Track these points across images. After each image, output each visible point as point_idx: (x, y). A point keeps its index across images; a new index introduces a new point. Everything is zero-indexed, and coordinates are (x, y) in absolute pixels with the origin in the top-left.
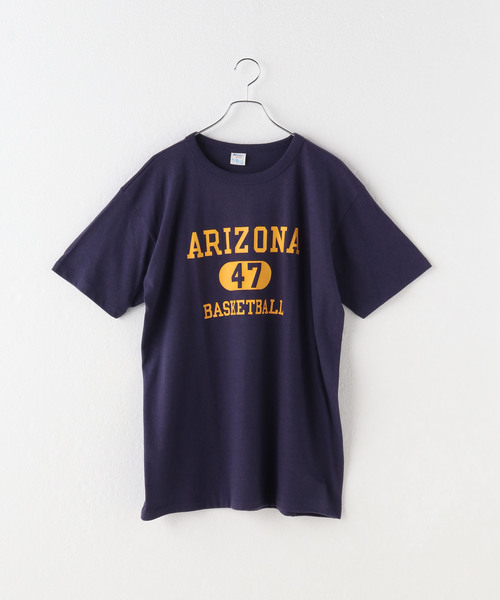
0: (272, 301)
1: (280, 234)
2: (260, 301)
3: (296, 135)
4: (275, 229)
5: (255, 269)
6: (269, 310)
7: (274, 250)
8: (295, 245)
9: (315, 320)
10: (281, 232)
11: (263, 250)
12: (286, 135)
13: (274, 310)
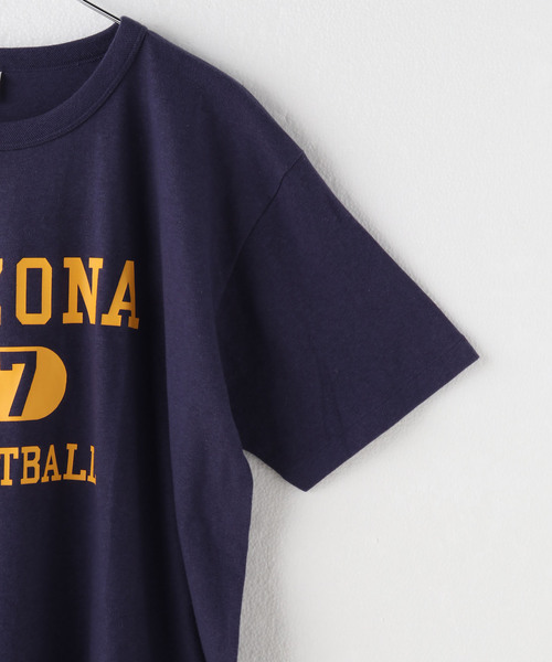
0: (72, 448)
1: (85, 276)
2: (36, 450)
3: (126, 21)
4: (73, 264)
5: (19, 368)
6: (63, 470)
7: (72, 317)
8: (125, 306)
9: (177, 497)
10: (89, 272)
11: (43, 318)
12: (105, 24)
13: (76, 471)
